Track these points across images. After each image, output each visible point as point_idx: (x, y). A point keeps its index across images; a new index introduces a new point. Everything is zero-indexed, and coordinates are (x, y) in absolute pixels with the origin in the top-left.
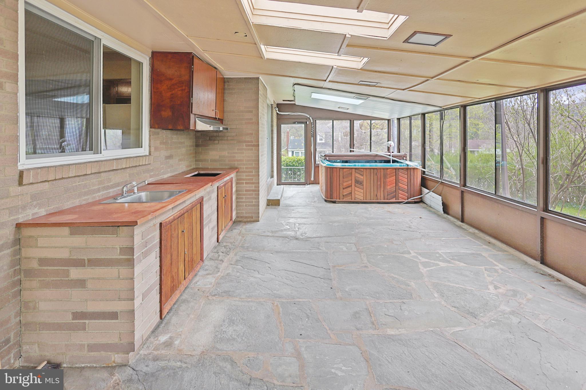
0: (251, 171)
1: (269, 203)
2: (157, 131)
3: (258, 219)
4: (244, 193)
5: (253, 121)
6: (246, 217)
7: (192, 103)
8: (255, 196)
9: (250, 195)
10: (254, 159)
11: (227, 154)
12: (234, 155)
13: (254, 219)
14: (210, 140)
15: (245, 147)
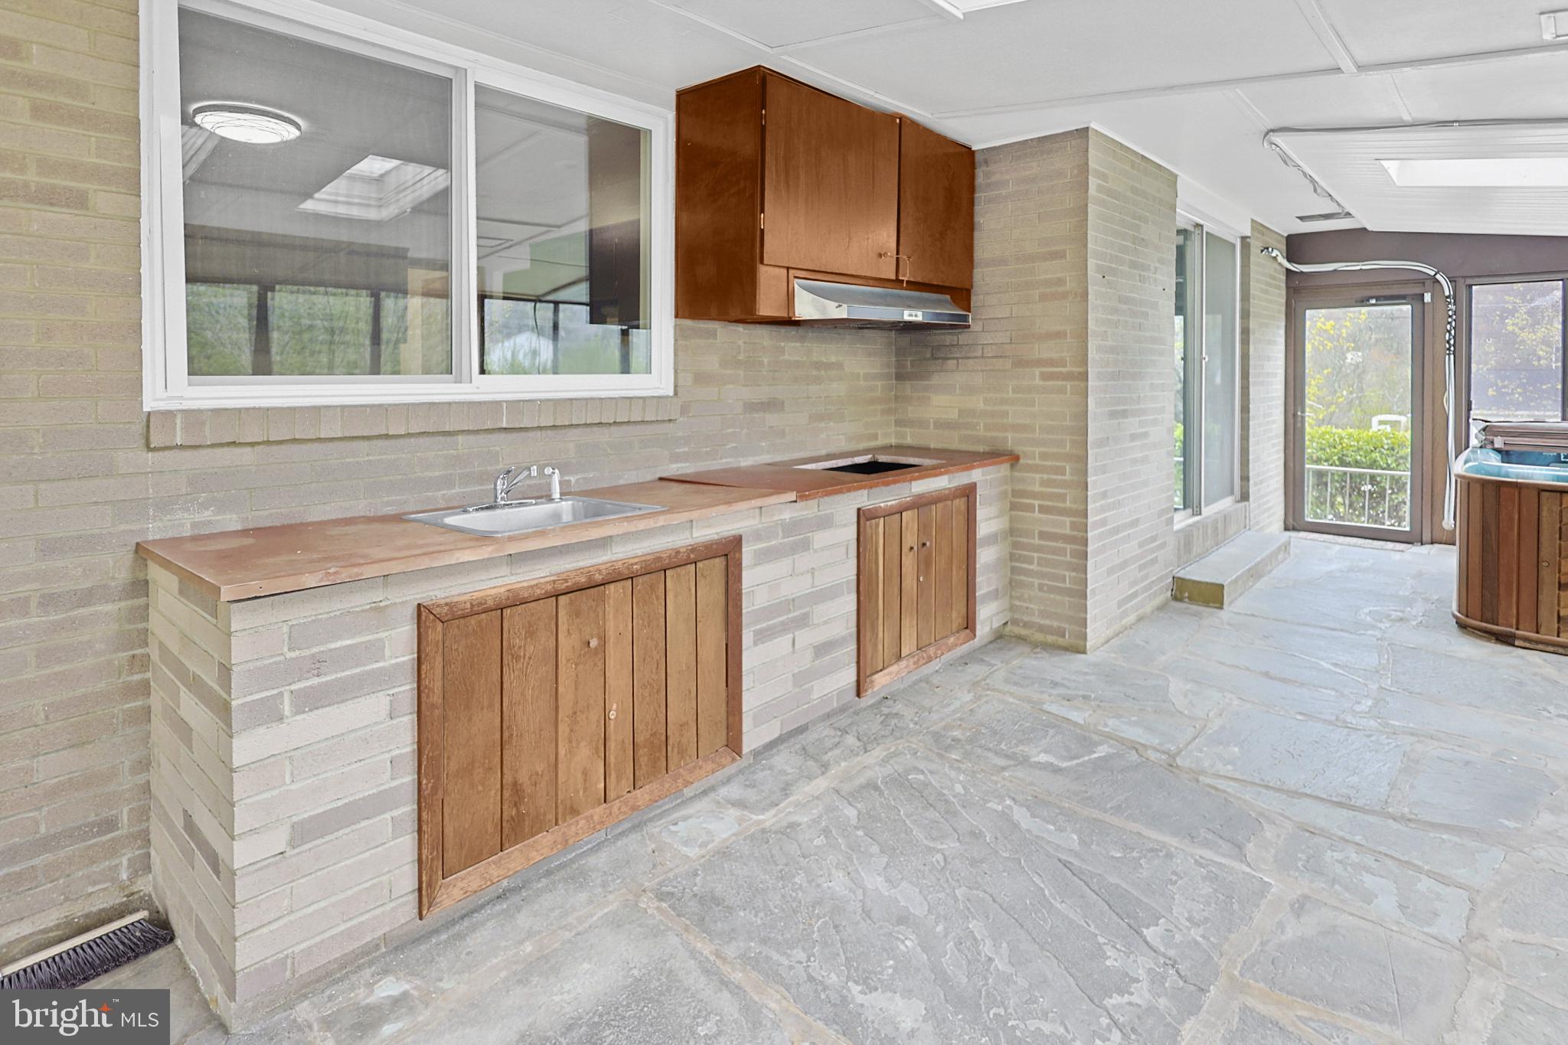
0: (1058, 467)
1: (1181, 593)
2: (705, 326)
3: (1083, 643)
4: (1037, 541)
5: (1068, 287)
6: (1041, 629)
7: (762, 231)
8: (1074, 560)
9: (1054, 551)
10: (1068, 423)
11: (982, 404)
12: (1005, 408)
13: (1067, 640)
14: (934, 358)
15: (1038, 382)
